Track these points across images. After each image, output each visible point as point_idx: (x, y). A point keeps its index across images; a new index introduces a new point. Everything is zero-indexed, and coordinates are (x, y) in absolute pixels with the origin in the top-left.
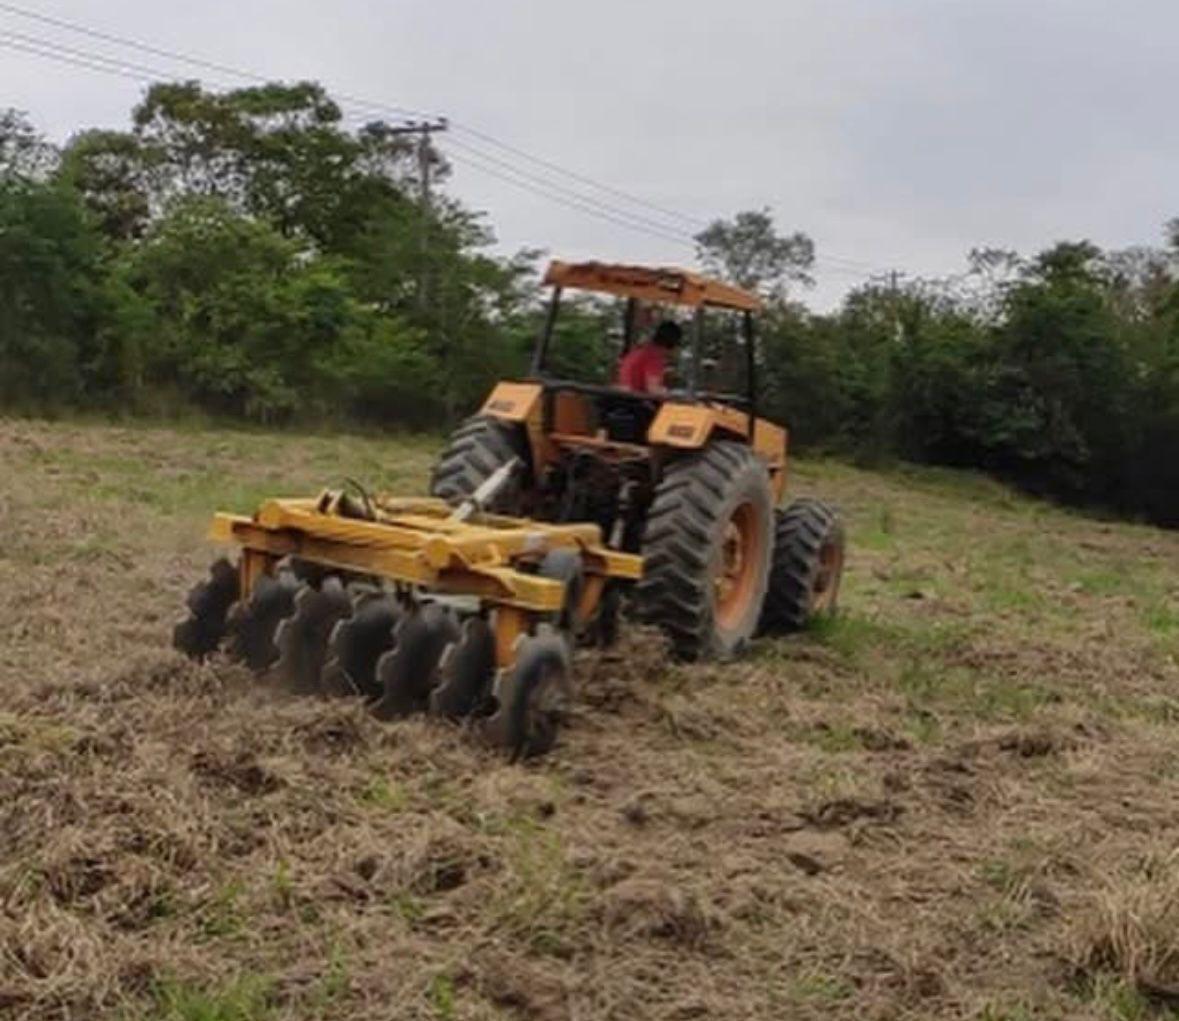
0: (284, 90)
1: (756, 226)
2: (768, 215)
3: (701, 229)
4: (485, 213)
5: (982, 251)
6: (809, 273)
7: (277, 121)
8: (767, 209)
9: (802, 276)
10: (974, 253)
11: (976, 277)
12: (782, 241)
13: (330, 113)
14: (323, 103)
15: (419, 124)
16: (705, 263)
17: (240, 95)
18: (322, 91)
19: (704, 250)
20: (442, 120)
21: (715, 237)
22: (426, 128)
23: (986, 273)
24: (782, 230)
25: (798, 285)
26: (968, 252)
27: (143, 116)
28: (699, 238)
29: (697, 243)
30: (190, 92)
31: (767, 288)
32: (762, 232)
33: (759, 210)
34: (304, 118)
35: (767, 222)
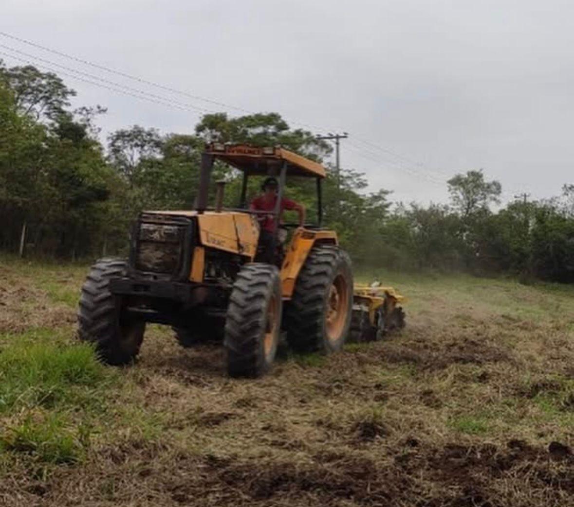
0: (263, 116)
1: (476, 176)
2: (482, 172)
3: (450, 178)
4: (363, 174)
5: (568, 186)
6: (498, 198)
7: (260, 130)
8: (481, 170)
9: (495, 199)
10: (565, 186)
11: (566, 197)
12: (487, 184)
13: (283, 126)
14: (280, 122)
15: (335, 135)
16: (452, 193)
17: (244, 119)
18: (280, 117)
19: (452, 187)
20: (345, 134)
21: (457, 182)
22: (338, 137)
23: (570, 195)
24: (487, 179)
25: (493, 203)
26: (563, 186)
27: (200, 129)
28: (449, 182)
29: (449, 185)
30: (222, 118)
31: (480, 204)
32: (478, 179)
33: (477, 170)
34: (271, 129)
35: (481, 176)
